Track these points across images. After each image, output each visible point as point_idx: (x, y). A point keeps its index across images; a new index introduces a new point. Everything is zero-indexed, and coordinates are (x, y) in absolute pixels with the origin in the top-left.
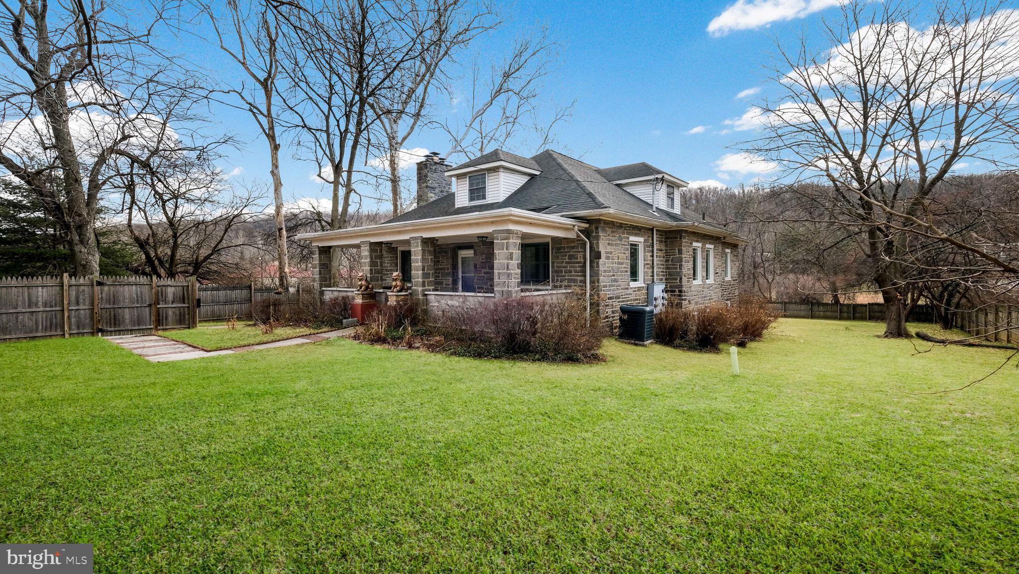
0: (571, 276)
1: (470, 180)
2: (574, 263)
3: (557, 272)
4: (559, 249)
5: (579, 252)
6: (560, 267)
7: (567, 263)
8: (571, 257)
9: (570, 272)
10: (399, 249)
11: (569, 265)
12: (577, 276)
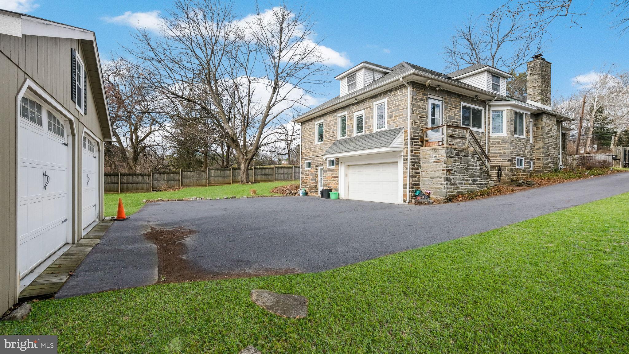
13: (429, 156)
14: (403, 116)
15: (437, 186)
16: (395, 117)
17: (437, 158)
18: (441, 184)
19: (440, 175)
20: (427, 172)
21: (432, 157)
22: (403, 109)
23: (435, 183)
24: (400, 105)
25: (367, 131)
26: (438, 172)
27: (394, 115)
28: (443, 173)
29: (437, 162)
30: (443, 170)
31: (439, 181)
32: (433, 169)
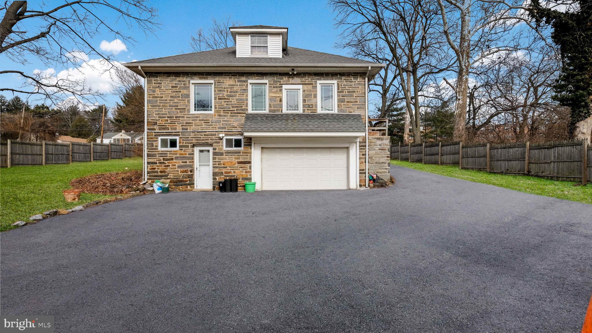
13: (374, 144)
14: (358, 103)
15: (382, 171)
16: (347, 102)
17: (382, 146)
18: (386, 169)
19: (384, 161)
20: (372, 158)
21: (377, 145)
22: (357, 97)
23: (380, 167)
24: (354, 92)
25: (306, 111)
26: (382, 158)
27: (346, 100)
28: (388, 159)
29: (382, 149)
30: (388, 157)
31: (383, 166)
32: (377, 156)
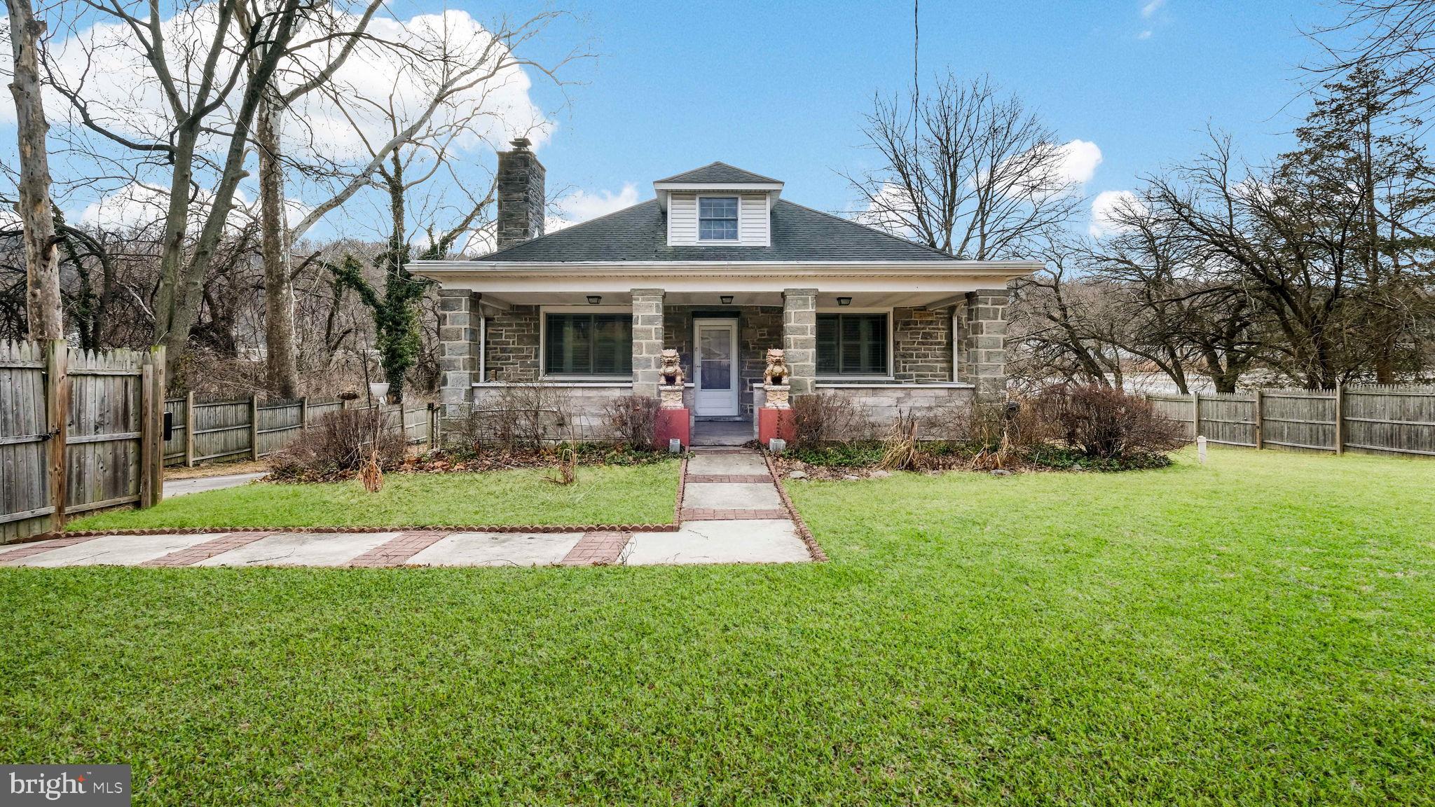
0: (926, 362)
1: (702, 205)
2: (932, 344)
3: (903, 356)
4: (907, 323)
5: (939, 329)
6: (909, 349)
7: (919, 343)
8: (925, 336)
9: (926, 356)
10: (543, 310)
11: (923, 347)
12: (937, 361)
